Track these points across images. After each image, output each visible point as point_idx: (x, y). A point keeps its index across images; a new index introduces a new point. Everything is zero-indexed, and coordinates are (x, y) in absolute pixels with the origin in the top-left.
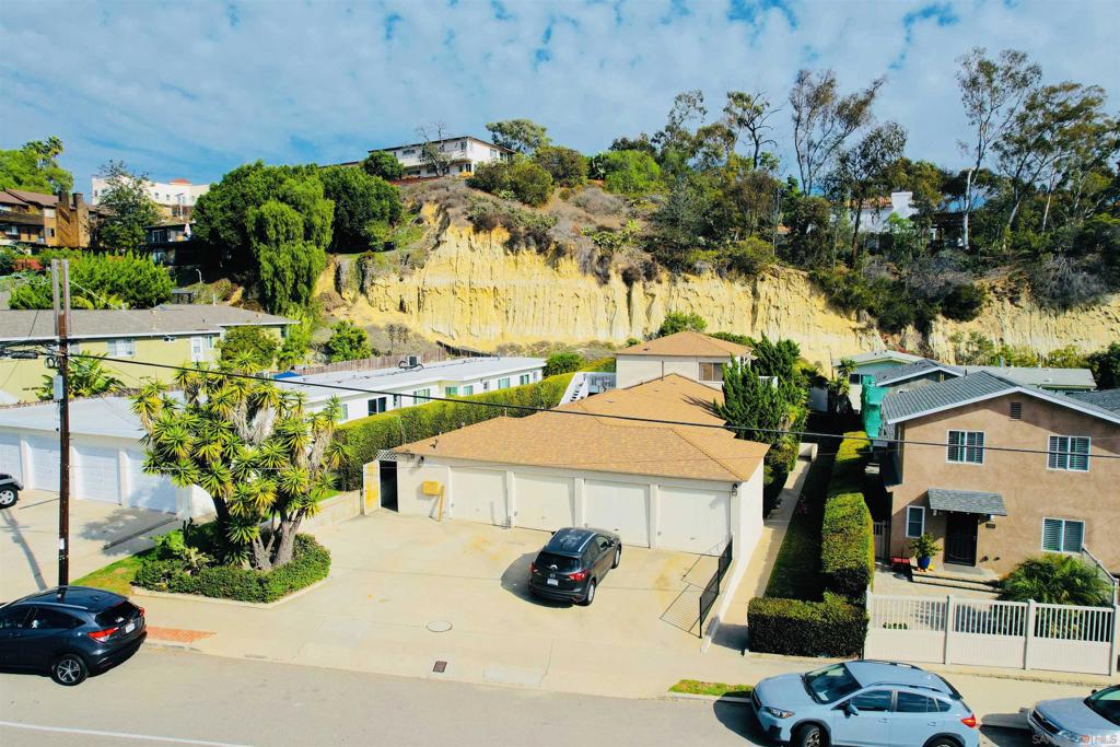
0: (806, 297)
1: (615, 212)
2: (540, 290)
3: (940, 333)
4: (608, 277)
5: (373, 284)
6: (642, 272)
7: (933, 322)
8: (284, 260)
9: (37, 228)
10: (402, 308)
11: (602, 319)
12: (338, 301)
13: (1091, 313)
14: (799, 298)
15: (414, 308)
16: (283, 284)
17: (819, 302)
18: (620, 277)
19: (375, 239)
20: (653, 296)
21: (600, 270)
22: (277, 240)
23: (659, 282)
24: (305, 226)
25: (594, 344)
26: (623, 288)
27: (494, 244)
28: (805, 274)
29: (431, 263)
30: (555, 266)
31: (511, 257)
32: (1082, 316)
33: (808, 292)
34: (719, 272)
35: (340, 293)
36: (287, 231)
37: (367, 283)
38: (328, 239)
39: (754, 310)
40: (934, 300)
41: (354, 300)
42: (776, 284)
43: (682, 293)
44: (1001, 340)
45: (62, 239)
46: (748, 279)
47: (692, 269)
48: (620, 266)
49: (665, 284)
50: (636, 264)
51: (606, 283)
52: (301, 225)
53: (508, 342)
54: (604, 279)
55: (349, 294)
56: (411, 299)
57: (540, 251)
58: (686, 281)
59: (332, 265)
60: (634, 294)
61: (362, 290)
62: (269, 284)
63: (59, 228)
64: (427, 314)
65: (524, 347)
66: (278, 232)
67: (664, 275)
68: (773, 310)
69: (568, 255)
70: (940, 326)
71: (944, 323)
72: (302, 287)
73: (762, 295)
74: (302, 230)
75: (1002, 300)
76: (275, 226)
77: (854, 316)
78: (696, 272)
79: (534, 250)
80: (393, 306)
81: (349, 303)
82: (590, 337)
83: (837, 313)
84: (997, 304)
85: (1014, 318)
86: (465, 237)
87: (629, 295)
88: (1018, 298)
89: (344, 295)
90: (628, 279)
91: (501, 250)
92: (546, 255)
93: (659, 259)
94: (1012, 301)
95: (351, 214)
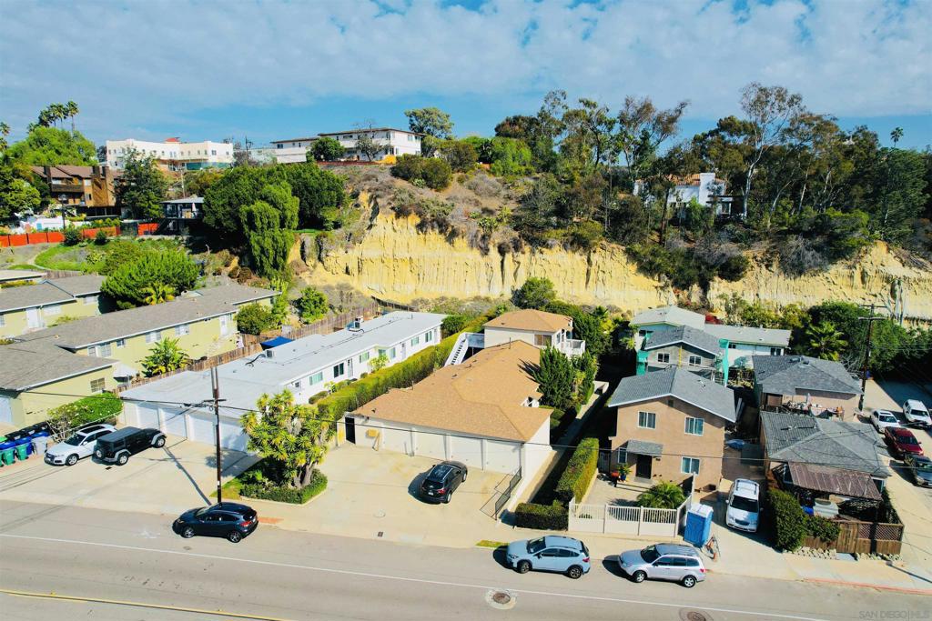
0: (624, 264)
1: (496, 195)
2: (442, 260)
3: (716, 290)
4: (488, 250)
5: (327, 256)
6: (511, 245)
7: (711, 283)
8: (268, 243)
9: (79, 194)
10: (347, 272)
11: (484, 278)
12: (305, 267)
13: (817, 278)
14: (619, 265)
15: (356, 272)
16: (268, 258)
17: (633, 267)
18: (497, 249)
19: (327, 221)
20: (519, 263)
21: (483, 246)
22: (262, 228)
23: (523, 253)
24: (280, 218)
25: (477, 298)
26: (499, 258)
27: (410, 226)
28: (624, 248)
29: (367, 239)
30: (452, 243)
31: (422, 236)
32: (811, 280)
33: (626, 261)
34: (565, 247)
35: (305, 261)
36: (269, 223)
37: (323, 255)
38: (295, 224)
39: (588, 273)
40: (713, 267)
41: (315, 266)
42: (603, 254)
43: (539, 262)
44: (757, 295)
45: (96, 200)
46: (585, 251)
47: (545, 244)
48: (496, 241)
49: (528, 254)
50: (507, 240)
51: (486, 254)
52: (278, 217)
53: (419, 297)
54: (485, 251)
55: (311, 262)
56: (353, 267)
57: (441, 232)
58: (542, 253)
59: (299, 241)
60: (505, 262)
61: (320, 259)
62: (258, 259)
63: (94, 193)
64: (364, 277)
65: (430, 300)
66: (263, 223)
67: (527, 248)
68: (600, 273)
69: (460, 236)
70: (716, 285)
71: (720, 282)
72: (279, 260)
73: (594, 263)
74: (278, 220)
75: (760, 266)
76: (261, 219)
77: (656, 277)
78: (549, 247)
79: (437, 231)
80: (341, 271)
81: (311, 268)
82: (475, 293)
83: (645, 275)
84: (757, 269)
85: (767, 280)
86: (390, 222)
87: (502, 262)
88: (771, 265)
89: (308, 263)
90: (502, 250)
91: (415, 231)
92: (445, 235)
93: (524, 236)
94: (767, 266)
95: (311, 205)
